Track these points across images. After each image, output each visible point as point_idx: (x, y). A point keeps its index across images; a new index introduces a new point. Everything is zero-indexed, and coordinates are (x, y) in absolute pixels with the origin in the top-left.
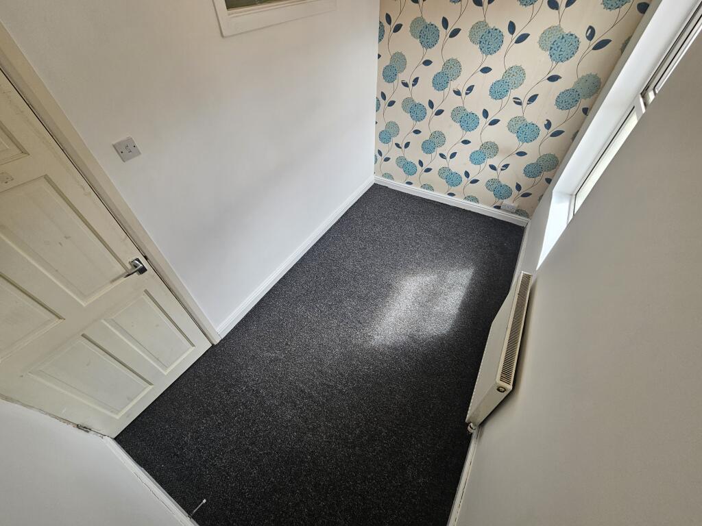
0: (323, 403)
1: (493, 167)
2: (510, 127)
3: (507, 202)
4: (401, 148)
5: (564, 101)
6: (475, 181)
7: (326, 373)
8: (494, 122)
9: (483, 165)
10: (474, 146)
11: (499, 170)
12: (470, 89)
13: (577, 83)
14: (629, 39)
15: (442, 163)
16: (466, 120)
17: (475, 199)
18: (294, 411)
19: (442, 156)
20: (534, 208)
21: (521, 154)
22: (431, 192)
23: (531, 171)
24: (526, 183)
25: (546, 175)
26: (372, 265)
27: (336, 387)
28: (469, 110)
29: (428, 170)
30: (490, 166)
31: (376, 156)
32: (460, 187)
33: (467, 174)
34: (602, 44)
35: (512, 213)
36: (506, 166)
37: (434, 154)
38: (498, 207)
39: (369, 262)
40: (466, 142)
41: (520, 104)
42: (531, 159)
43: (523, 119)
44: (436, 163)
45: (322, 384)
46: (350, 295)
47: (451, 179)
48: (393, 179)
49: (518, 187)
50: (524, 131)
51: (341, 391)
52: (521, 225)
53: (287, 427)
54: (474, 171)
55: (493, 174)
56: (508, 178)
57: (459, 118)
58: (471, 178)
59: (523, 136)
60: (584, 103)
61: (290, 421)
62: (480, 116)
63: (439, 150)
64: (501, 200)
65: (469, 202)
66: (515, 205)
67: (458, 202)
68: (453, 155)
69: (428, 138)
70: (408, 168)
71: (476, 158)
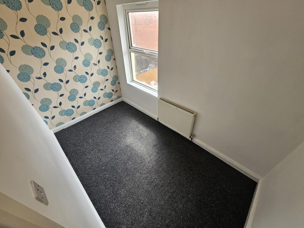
0: (176, 187)
1: (102, 90)
2: (98, 74)
3: (113, 97)
4: (58, 107)
5: (108, 59)
6: (99, 98)
7: (163, 183)
8: (92, 75)
9: (98, 91)
10: (91, 86)
11: (104, 89)
12: (75, 67)
13: (107, 52)
14: (111, 37)
15: (83, 100)
16: (81, 79)
17: (103, 104)
18: (179, 203)
19: (81, 98)
20: (121, 94)
21: (107, 80)
22: (86, 114)
23: (113, 83)
24: (114, 88)
25: (117, 82)
26: (111, 150)
27: (170, 180)
28: (80, 75)
29: (79, 107)
30: (100, 90)
31: (45, 121)
32: (96, 104)
33: (95, 98)
34: (106, 40)
35: (117, 99)
36: (105, 86)
37: (76, 99)
38: (112, 101)
39: (109, 150)
40: (86, 87)
41: (96, 65)
42: (110, 80)
43: (100, 69)
44: (81, 102)
45: (168, 186)
46: (125, 163)
47: (90, 103)
48: (63, 123)
49: (113, 90)
50: (103, 73)
51: (172, 178)
52: (121, 101)
53: (186, 208)
54: (96, 95)
55: (103, 92)
56: (108, 90)
57: (77, 80)
58: (97, 98)
59: (104, 74)
60: (113, 57)
61: (183, 206)
62: (85, 75)
63: (78, 96)
64: (111, 98)
65: (102, 107)
66: (116, 96)
67: (99, 109)
68: (85, 95)
69: (69, 95)
70: (68, 113)
71: (94, 90)
